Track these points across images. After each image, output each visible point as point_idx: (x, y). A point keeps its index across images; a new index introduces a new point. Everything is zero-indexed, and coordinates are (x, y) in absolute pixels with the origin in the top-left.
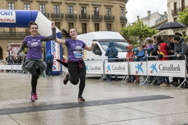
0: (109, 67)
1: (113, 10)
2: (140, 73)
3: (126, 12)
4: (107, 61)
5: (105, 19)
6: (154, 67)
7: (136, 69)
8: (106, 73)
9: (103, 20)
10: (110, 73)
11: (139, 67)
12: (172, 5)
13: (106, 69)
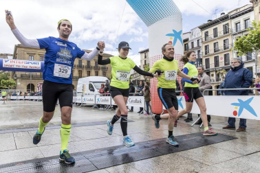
8: (97, 103)
12: (143, 62)
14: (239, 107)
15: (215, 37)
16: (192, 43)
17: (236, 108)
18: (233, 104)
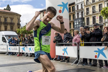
0: (10, 49)
1: (14, 20)
2: (24, 52)
3: (21, 21)
4: (8, 45)
5: (10, 24)
6: (30, 49)
7: (22, 50)
8: (8, 51)
9: (9, 24)
10: (10, 51)
11: (23, 49)
13: (8, 49)
14: (98, 53)
15: (93, 2)
16: (78, 6)
17: (96, 54)
18: (95, 51)
